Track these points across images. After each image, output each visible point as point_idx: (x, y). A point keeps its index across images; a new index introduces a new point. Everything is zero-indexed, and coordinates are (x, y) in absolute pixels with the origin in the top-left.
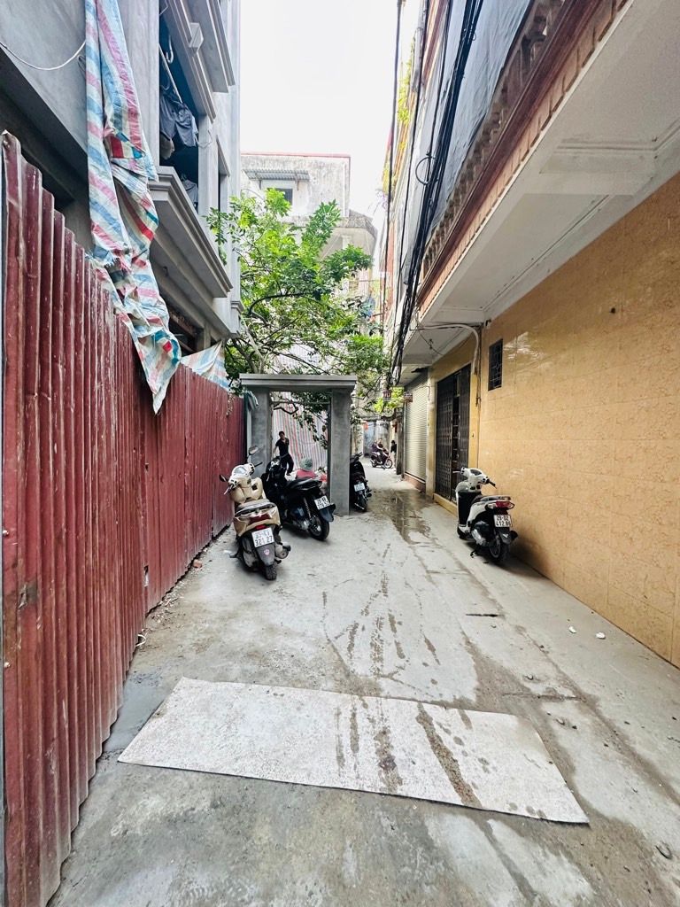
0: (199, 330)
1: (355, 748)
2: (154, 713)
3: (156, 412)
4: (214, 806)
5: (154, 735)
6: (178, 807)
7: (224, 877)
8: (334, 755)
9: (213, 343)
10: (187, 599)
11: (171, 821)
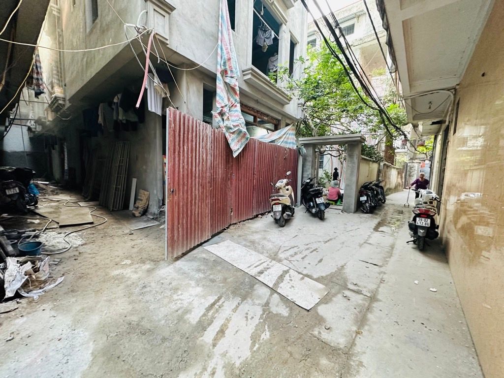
0: (279, 121)
1: (256, 267)
2: (217, 243)
3: (234, 157)
4: (214, 261)
5: (213, 247)
6: (207, 258)
7: (206, 269)
8: (249, 265)
9: (287, 125)
10: (250, 225)
11: (204, 259)
